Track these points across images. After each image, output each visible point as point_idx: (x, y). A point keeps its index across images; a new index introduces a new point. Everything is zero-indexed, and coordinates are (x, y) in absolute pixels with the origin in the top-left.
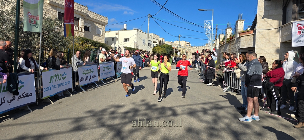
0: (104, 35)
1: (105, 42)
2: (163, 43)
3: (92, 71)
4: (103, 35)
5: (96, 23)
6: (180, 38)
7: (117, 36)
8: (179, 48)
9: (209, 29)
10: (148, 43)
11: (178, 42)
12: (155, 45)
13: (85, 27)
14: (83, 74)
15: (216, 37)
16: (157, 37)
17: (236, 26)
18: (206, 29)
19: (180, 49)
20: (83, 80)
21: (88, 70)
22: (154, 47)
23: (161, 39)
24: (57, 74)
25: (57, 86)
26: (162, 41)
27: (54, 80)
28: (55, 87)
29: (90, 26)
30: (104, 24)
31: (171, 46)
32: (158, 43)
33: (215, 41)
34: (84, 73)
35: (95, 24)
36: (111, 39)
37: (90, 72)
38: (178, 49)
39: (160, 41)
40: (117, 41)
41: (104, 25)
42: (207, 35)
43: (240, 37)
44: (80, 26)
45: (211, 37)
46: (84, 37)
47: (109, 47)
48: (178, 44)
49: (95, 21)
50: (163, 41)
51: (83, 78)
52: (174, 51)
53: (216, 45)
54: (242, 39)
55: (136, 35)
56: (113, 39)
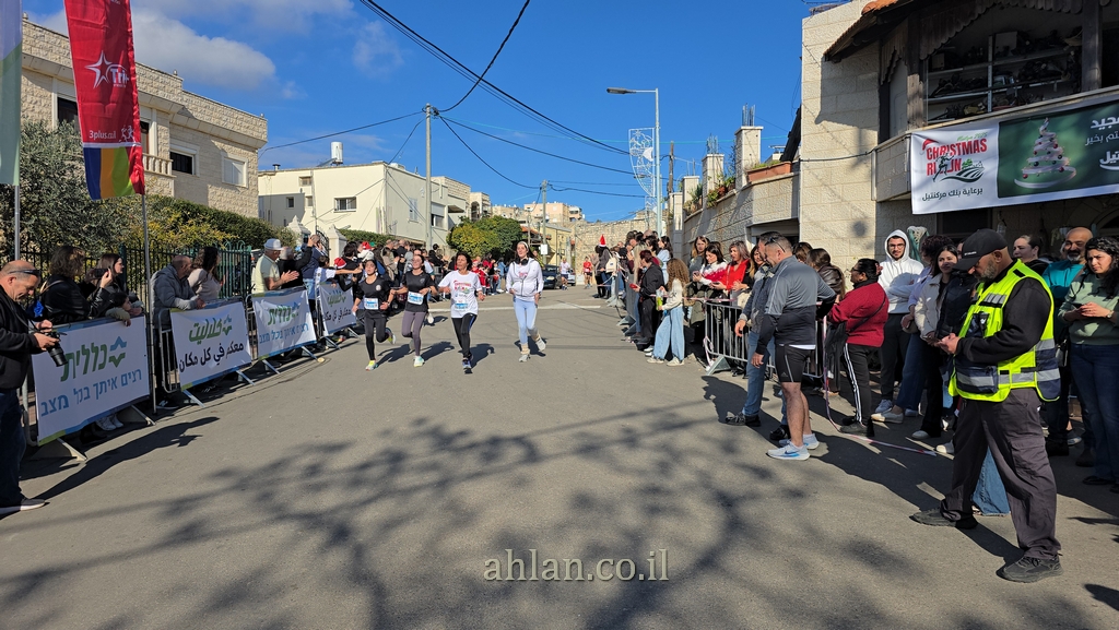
0: (256, 185)
1: (260, 212)
2: (486, 212)
3: (226, 326)
4: (251, 188)
5: (219, 138)
6: (546, 192)
7: (307, 191)
8: (544, 231)
9: (646, 161)
10: (428, 215)
11: (540, 206)
12: (457, 222)
13: (173, 155)
14: (192, 339)
15: (669, 189)
16: (462, 189)
17: (737, 148)
18: (635, 159)
19: (548, 232)
20: (193, 363)
21: (212, 323)
22: (452, 228)
23: (477, 197)
24: (88, 347)
25: (93, 391)
26: (480, 203)
27: (80, 368)
28: (85, 395)
29: (194, 152)
30: (251, 145)
32: (468, 214)
33: (667, 199)
34: (194, 335)
35: (216, 143)
36: (286, 203)
37: (217, 330)
38: (541, 232)
39: (474, 207)
40: (308, 210)
41: (253, 149)
42: (639, 180)
43: (750, 186)
44: (152, 152)
45: (656, 188)
46: (172, 195)
48: (540, 214)
49: (216, 133)
50: (484, 205)
51: (192, 357)
53: (671, 217)
54: (757, 192)
55: (382, 183)
56: (291, 200)
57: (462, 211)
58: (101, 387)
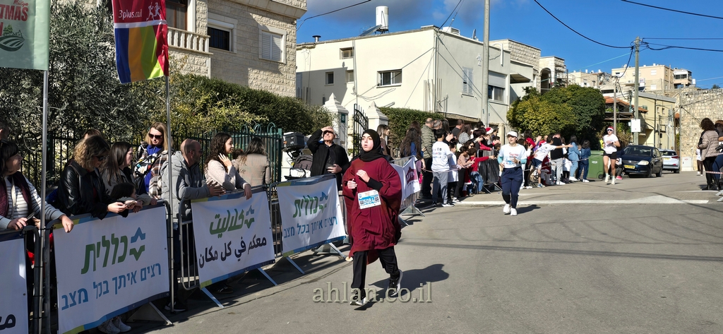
1: (298, 91)
2: (560, 80)
3: (248, 218)
4: (288, 64)
6: (638, 53)
8: (637, 102)
10: (485, 87)
11: (631, 71)
12: (521, 95)
14: (212, 232)
16: (530, 55)
19: (642, 103)
20: (213, 258)
21: (233, 214)
22: (515, 100)
23: (549, 63)
24: (108, 238)
25: (112, 284)
26: (552, 69)
27: (100, 260)
28: (104, 289)
29: (232, 26)
30: (289, 16)
31: (594, 95)
32: (536, 84)
34: (215, 228)
35: (254, 16)
37: (239, 222)
38: (633, 103)
39: (545, 74)
40: (350, 86)
41: (290, 20)
46: (209, 75)
47: (314, 115)
48: (633, 80)
50: (557, 71)
51: (213, 252)
52: (611, 115)
55: (432, 53)
56: (330, 76)
57: (528, 81)
58: (120, 281)
